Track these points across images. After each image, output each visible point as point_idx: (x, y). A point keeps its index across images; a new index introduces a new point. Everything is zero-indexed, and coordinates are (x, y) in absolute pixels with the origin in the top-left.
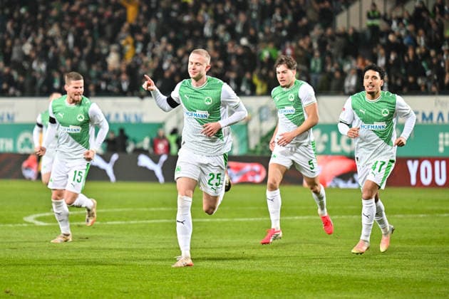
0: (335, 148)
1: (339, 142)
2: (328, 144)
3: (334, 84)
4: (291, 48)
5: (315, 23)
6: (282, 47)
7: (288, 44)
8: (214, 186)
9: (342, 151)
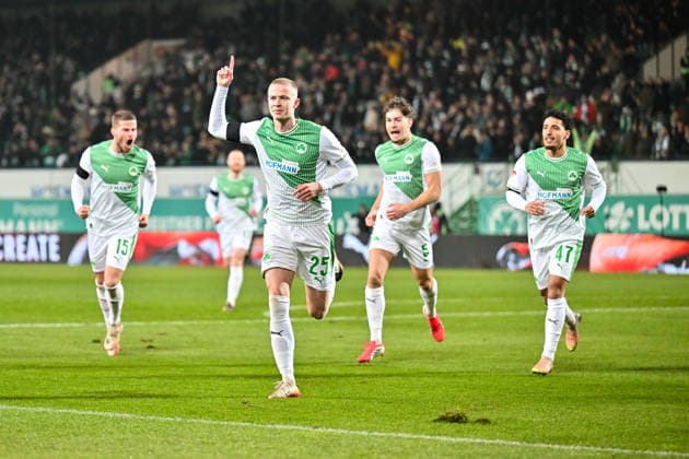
0: (643, 225)
1: (647, 218)
2: (633, 220)
3: (640, 146)
4: (588, 104)
5: (618, 73)
6: (577, 102)
7: (583, 99)
8: (319, 276)
9: (652, 228)
